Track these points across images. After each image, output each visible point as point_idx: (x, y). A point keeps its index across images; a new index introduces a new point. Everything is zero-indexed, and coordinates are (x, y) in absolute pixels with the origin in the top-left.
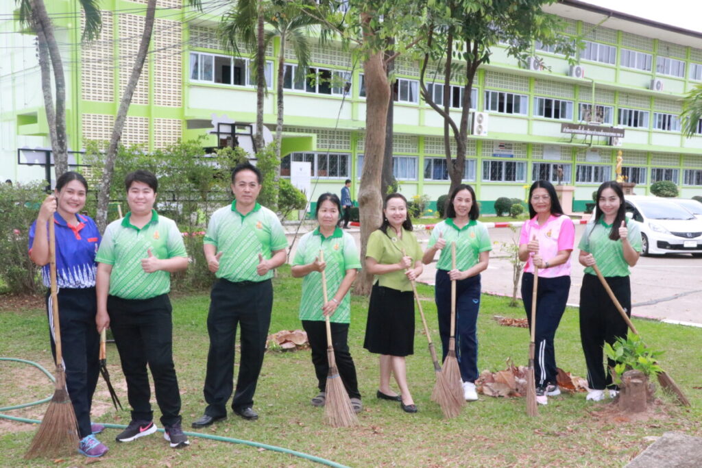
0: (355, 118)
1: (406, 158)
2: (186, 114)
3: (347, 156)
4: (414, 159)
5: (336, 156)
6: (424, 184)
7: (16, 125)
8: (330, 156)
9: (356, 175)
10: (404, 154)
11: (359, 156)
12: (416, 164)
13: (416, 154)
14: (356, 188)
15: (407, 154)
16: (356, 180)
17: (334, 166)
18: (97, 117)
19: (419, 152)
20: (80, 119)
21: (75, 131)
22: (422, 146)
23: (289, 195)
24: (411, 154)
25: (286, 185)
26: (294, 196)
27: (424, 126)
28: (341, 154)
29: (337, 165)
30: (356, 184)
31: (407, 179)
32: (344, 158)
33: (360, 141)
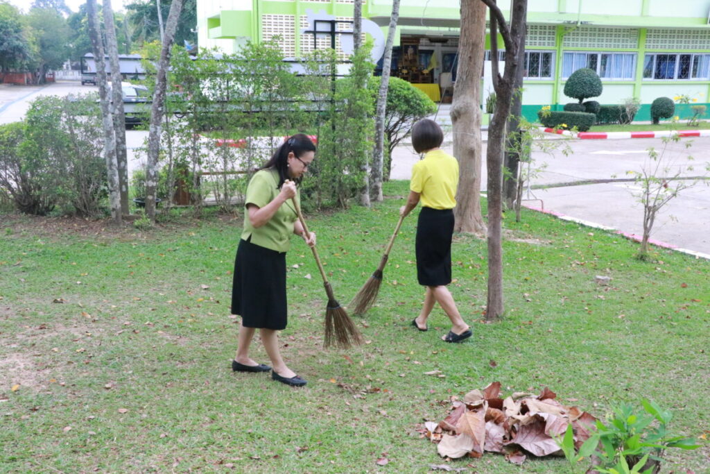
0: (561, 11)
1: (622, 55)
2: (369, 12)
3: (551, 53)
4: (633, 55)
5: (538, 54)
6: (643, 84)
7: (207, 28)
8: (530, 53)
9: (560, 75)
10: (620, 50)
11: (565, 54)
12: (634, 61)
13: (636, 50)
14: (559, 89)
15: (624, 49)
16: (560, 82)
17: (535, 65)
18: (278, 18)
19: (638, 47)
20: (261, 20)
21: (256, 33)
22: (643, 39)
23: (412, 103)
24: (629, 49)
25: (410, 92)
26: (419, 105)
27: (648, 16)
28: (543, 52)
29: (538, 64)
30: (559, 85)
31: (621, 79)
32: (547, 56)
33: (567, 37)
